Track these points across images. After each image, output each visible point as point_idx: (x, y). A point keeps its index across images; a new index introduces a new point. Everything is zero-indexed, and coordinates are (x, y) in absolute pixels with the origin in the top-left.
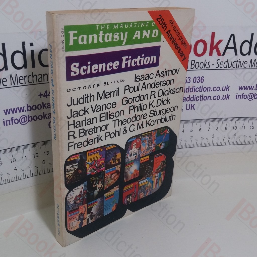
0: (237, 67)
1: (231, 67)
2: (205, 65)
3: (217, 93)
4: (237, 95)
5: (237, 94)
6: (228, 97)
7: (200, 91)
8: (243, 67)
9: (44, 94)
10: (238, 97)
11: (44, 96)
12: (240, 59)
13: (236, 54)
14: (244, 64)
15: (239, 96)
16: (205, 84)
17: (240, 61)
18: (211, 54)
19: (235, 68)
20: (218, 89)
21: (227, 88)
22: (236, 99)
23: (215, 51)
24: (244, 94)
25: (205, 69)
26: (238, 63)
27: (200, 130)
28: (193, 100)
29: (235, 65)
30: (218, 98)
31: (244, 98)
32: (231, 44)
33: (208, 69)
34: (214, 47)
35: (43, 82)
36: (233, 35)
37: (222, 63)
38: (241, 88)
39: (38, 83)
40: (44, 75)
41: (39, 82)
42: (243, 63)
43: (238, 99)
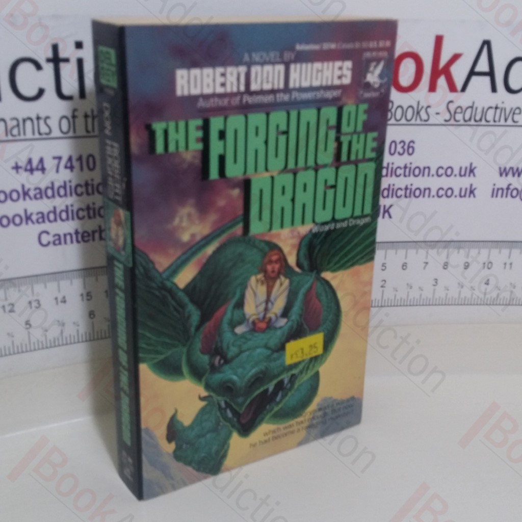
0: (495, 121)
1: (481, 120)
2: (418, 113)
3: (445, 182)
4: (494, 189)
5: (494, 185)
6: (472, 192)
7: (405, 176)
8: (510, 122)
9: (27, 166)
10: (495, 192)
11: (26, 170)
12: (503, 103)
13: (494, 89)
14: (514, 113)
15: (498, 189)
16: (418, 160)
17: (503, 106)
18: (432, 88)
19: (492, 123)
20: (448, 172)
21: (472, 171)
22: (492, 196)
23: (442, 82)
24: (512, 187)
25: (418, 122)
26: (498, 111)
27: (405, 267)
28: (388, 196)
29: (490, 116)
30: (448, 193)
31: (512, 197)
32: (483, 66)
33: (426, 123)
34: (441, 71)
35: (22, 137)
36: (487, 43)
37: (459, 110)
38: (503, 172)
39: (10, 137)
40: (24, 121)
41: (12, 135)
42: (510, 112)
43: (497, 196)
